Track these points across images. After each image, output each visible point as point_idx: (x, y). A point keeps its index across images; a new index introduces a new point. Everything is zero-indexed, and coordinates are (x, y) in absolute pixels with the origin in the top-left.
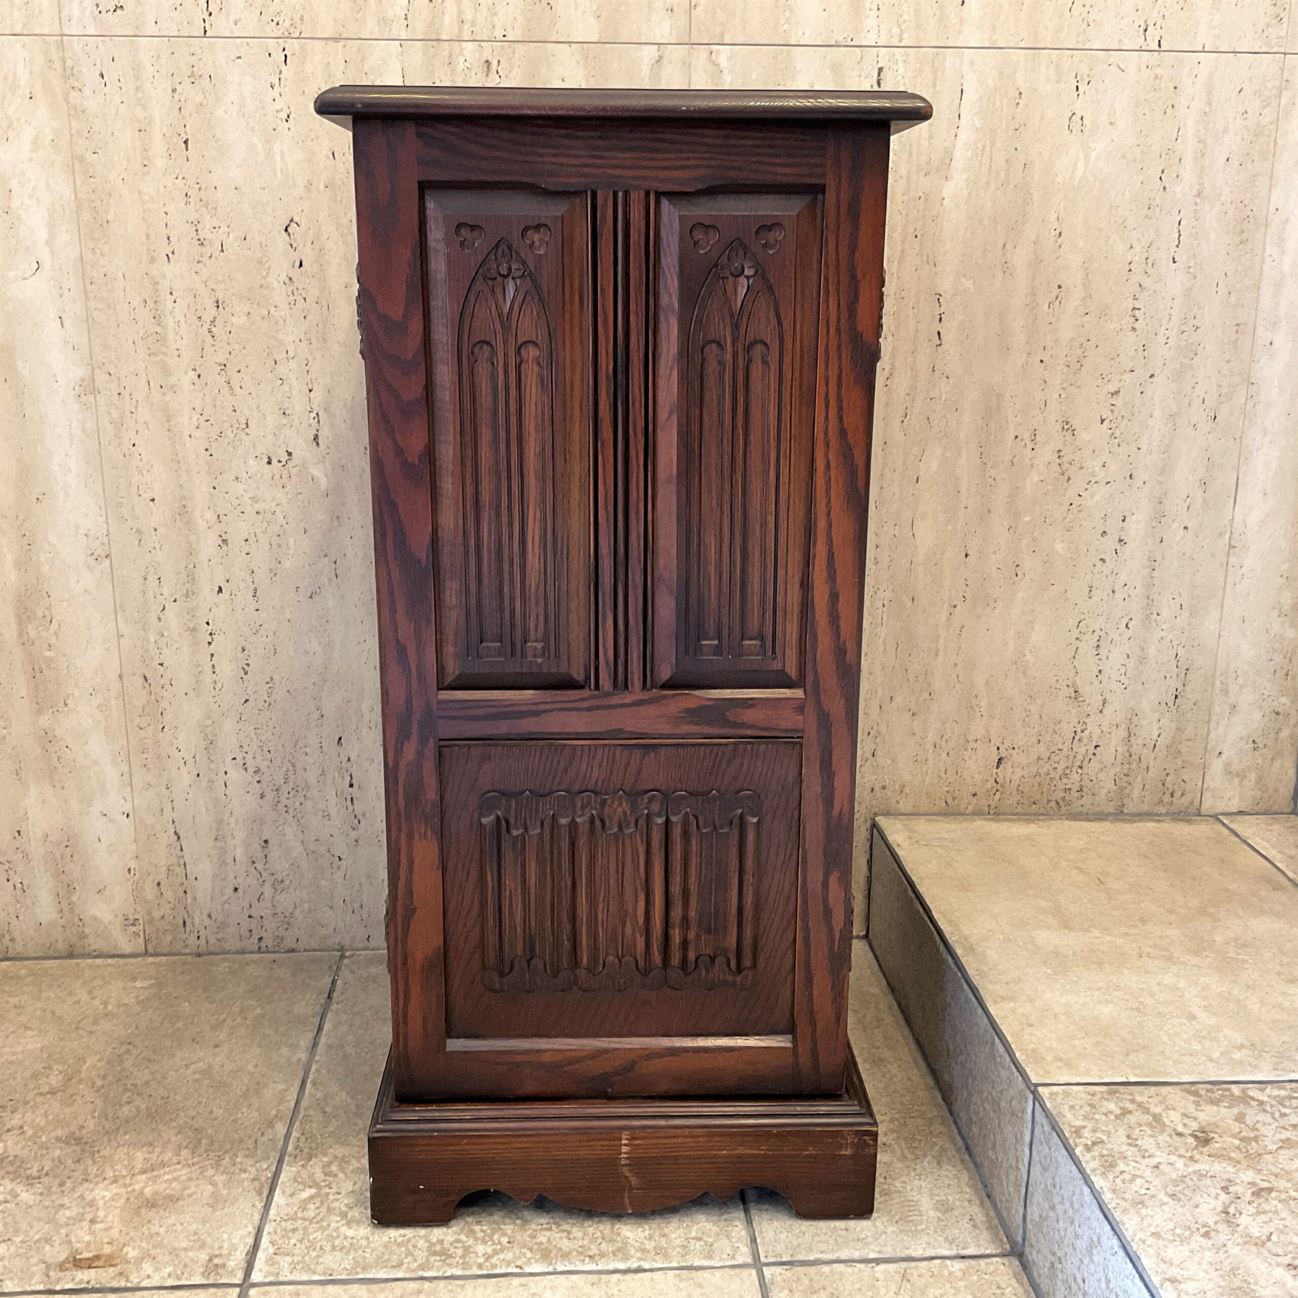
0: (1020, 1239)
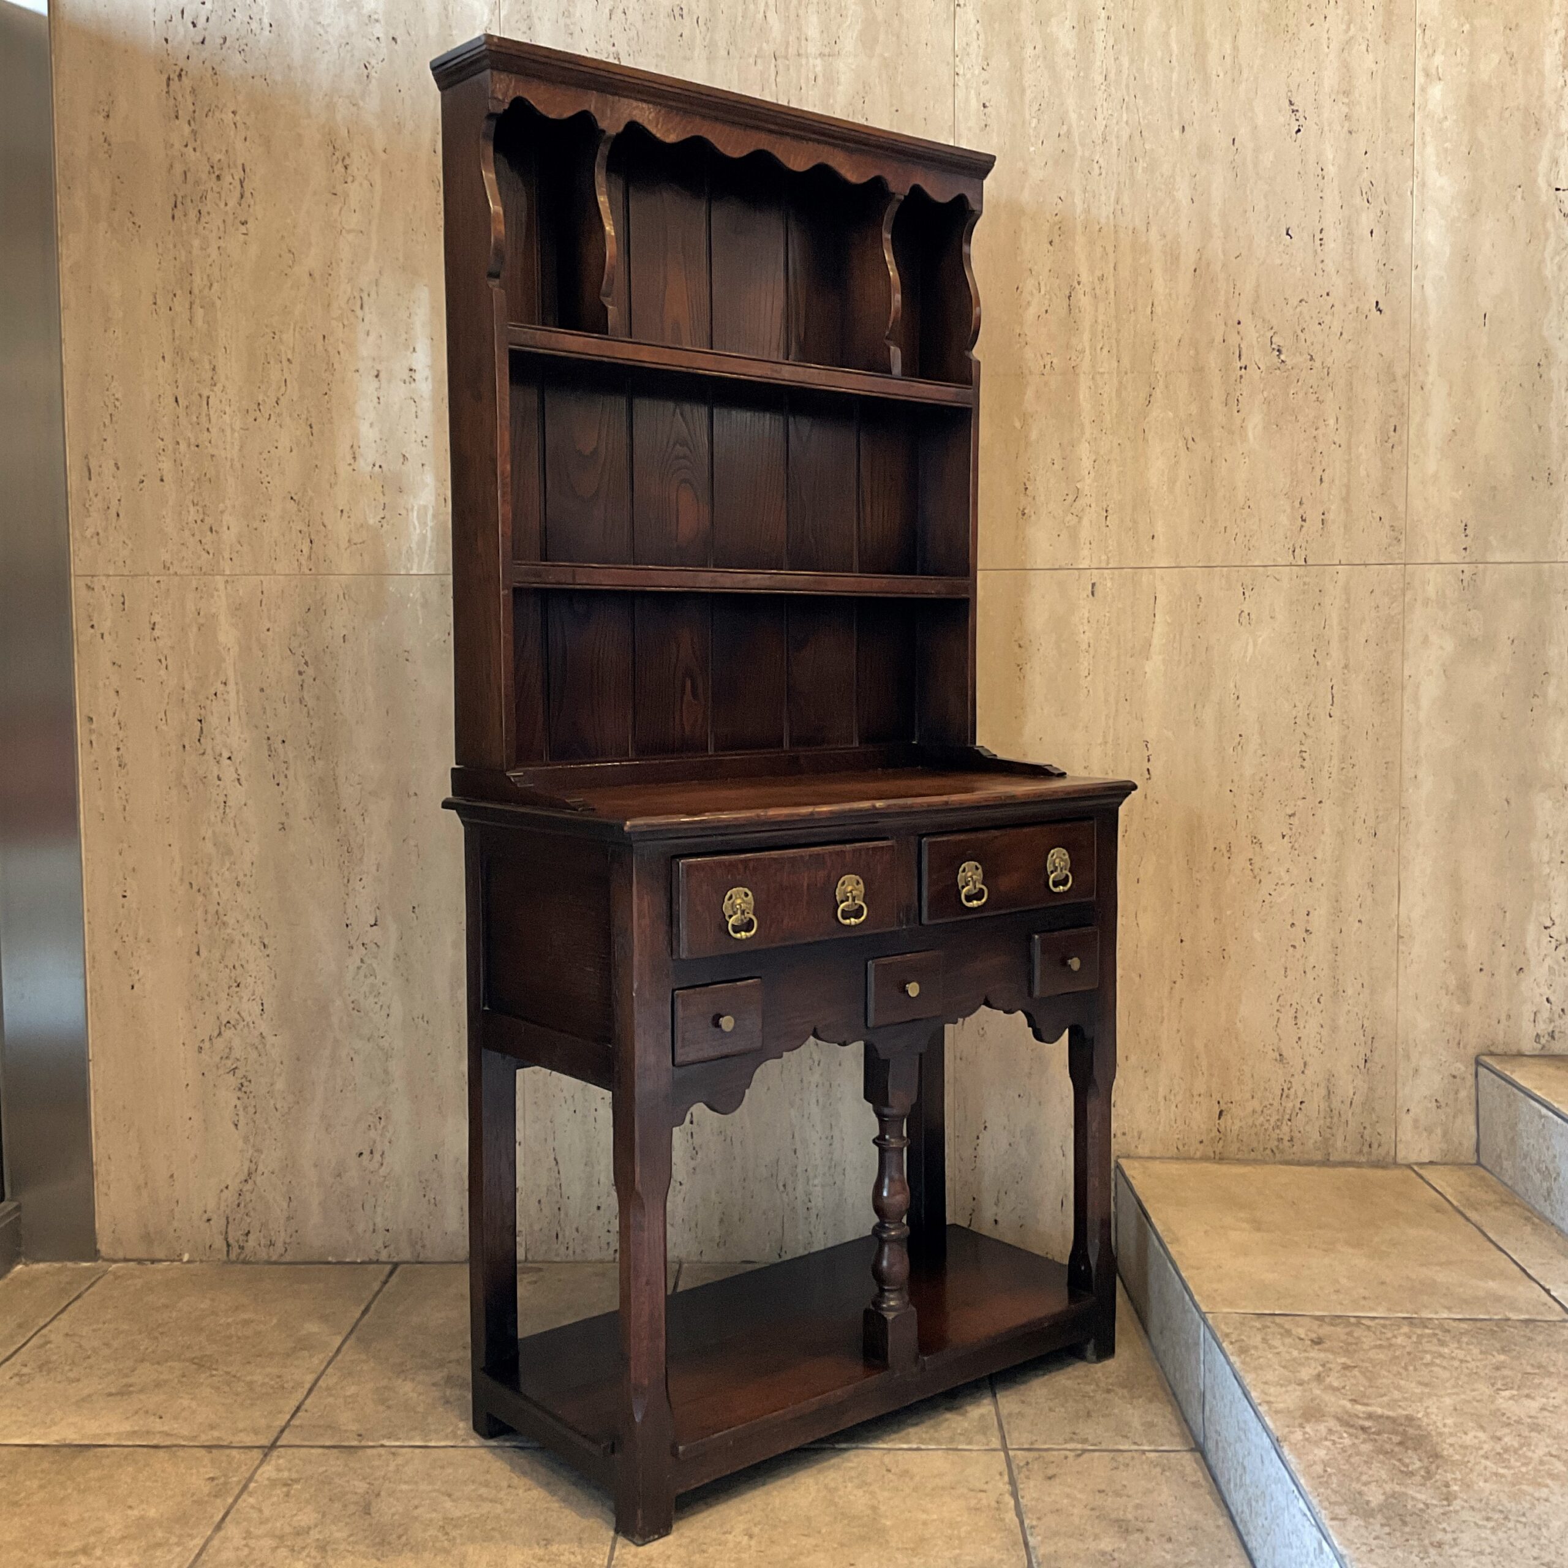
0: (1202, 1440)
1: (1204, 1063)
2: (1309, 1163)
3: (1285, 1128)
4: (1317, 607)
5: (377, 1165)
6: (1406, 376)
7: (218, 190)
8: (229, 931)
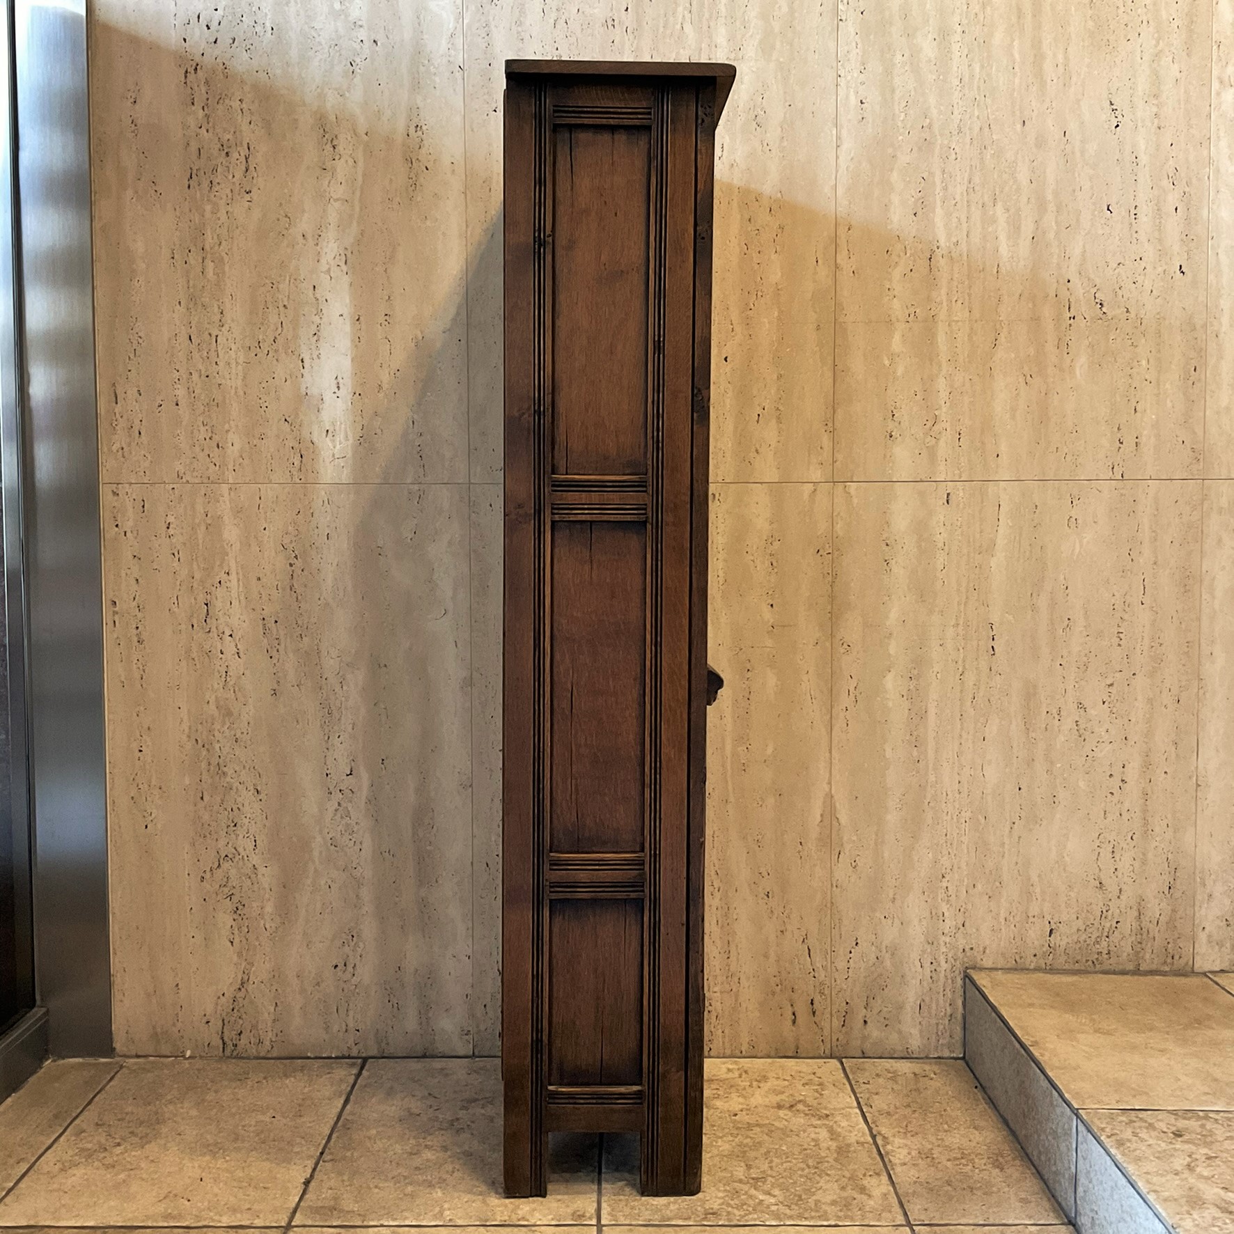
0: (1073, 1215)
1: (1038, 890)
2: (1124, 973)
3: (1104, 944)
4: (1132, 514)
5: (350, 976)
6: (1205, 326)
7: (227, 164)
8: (228, 779)
